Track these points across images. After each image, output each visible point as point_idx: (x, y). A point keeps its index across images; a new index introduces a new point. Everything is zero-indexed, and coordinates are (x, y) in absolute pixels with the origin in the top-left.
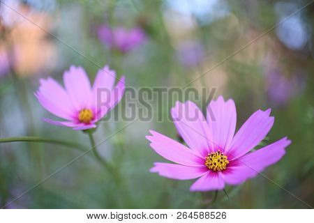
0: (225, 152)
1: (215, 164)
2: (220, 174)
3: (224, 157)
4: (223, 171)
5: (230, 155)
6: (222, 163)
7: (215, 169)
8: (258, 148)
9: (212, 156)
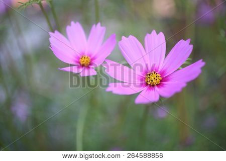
0: (159, 71)
1: (152, 81)
2: (156, 88)
3: (158, 75)
4: (158, 85)
5: (162, 73)
6: (156, 80)
7: (152, 84)
8: (183, 66)
9: (150, 75)
